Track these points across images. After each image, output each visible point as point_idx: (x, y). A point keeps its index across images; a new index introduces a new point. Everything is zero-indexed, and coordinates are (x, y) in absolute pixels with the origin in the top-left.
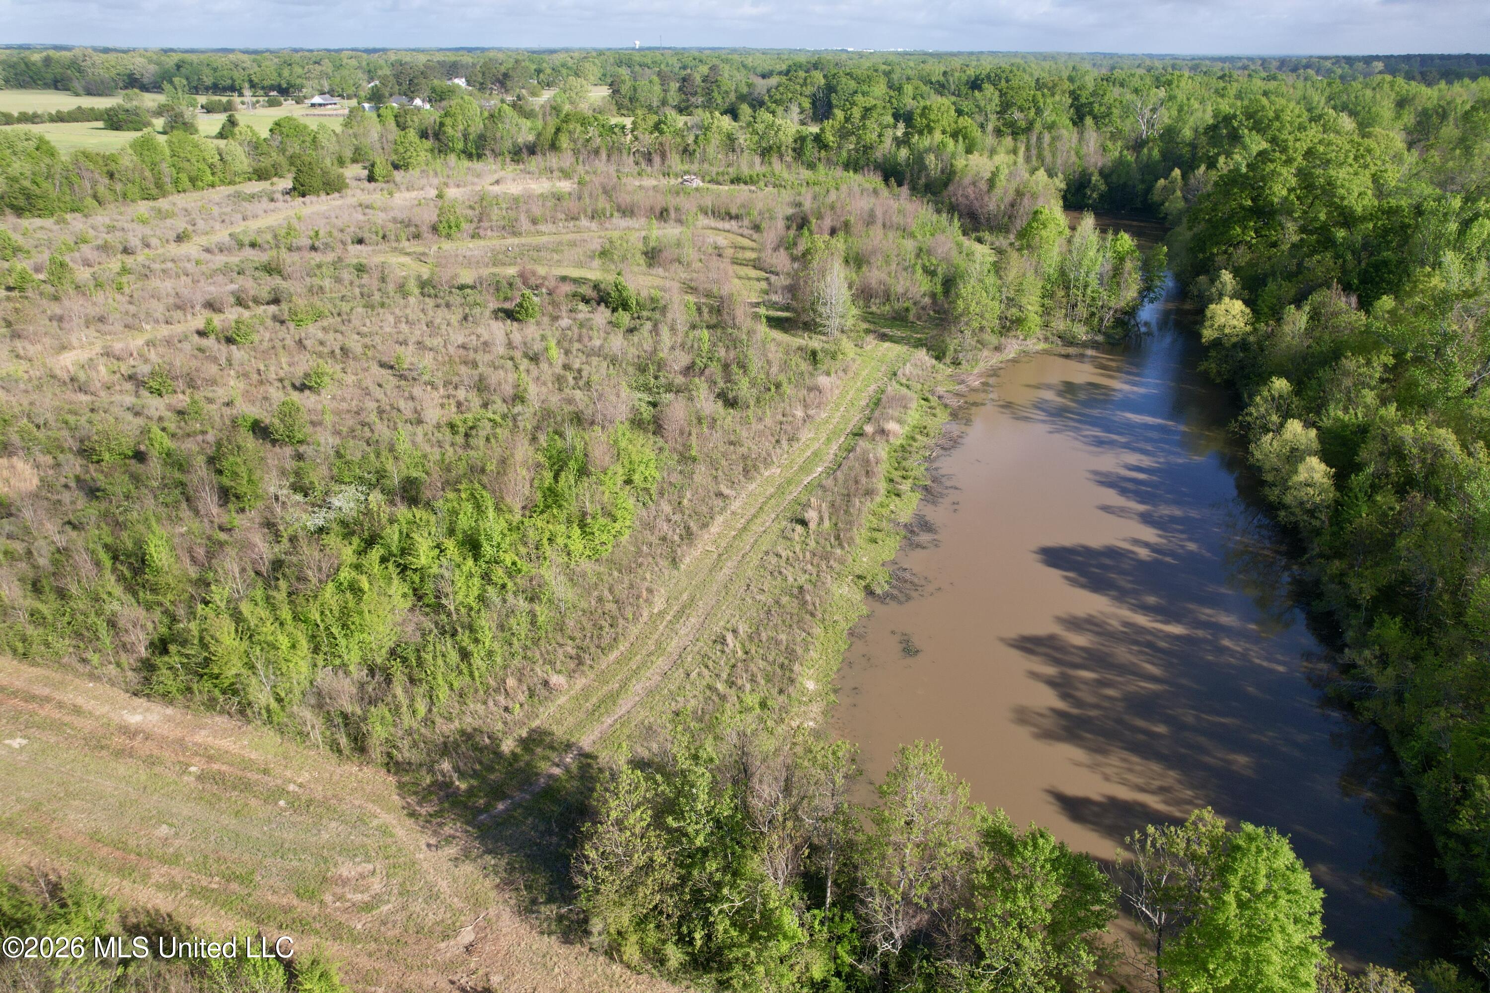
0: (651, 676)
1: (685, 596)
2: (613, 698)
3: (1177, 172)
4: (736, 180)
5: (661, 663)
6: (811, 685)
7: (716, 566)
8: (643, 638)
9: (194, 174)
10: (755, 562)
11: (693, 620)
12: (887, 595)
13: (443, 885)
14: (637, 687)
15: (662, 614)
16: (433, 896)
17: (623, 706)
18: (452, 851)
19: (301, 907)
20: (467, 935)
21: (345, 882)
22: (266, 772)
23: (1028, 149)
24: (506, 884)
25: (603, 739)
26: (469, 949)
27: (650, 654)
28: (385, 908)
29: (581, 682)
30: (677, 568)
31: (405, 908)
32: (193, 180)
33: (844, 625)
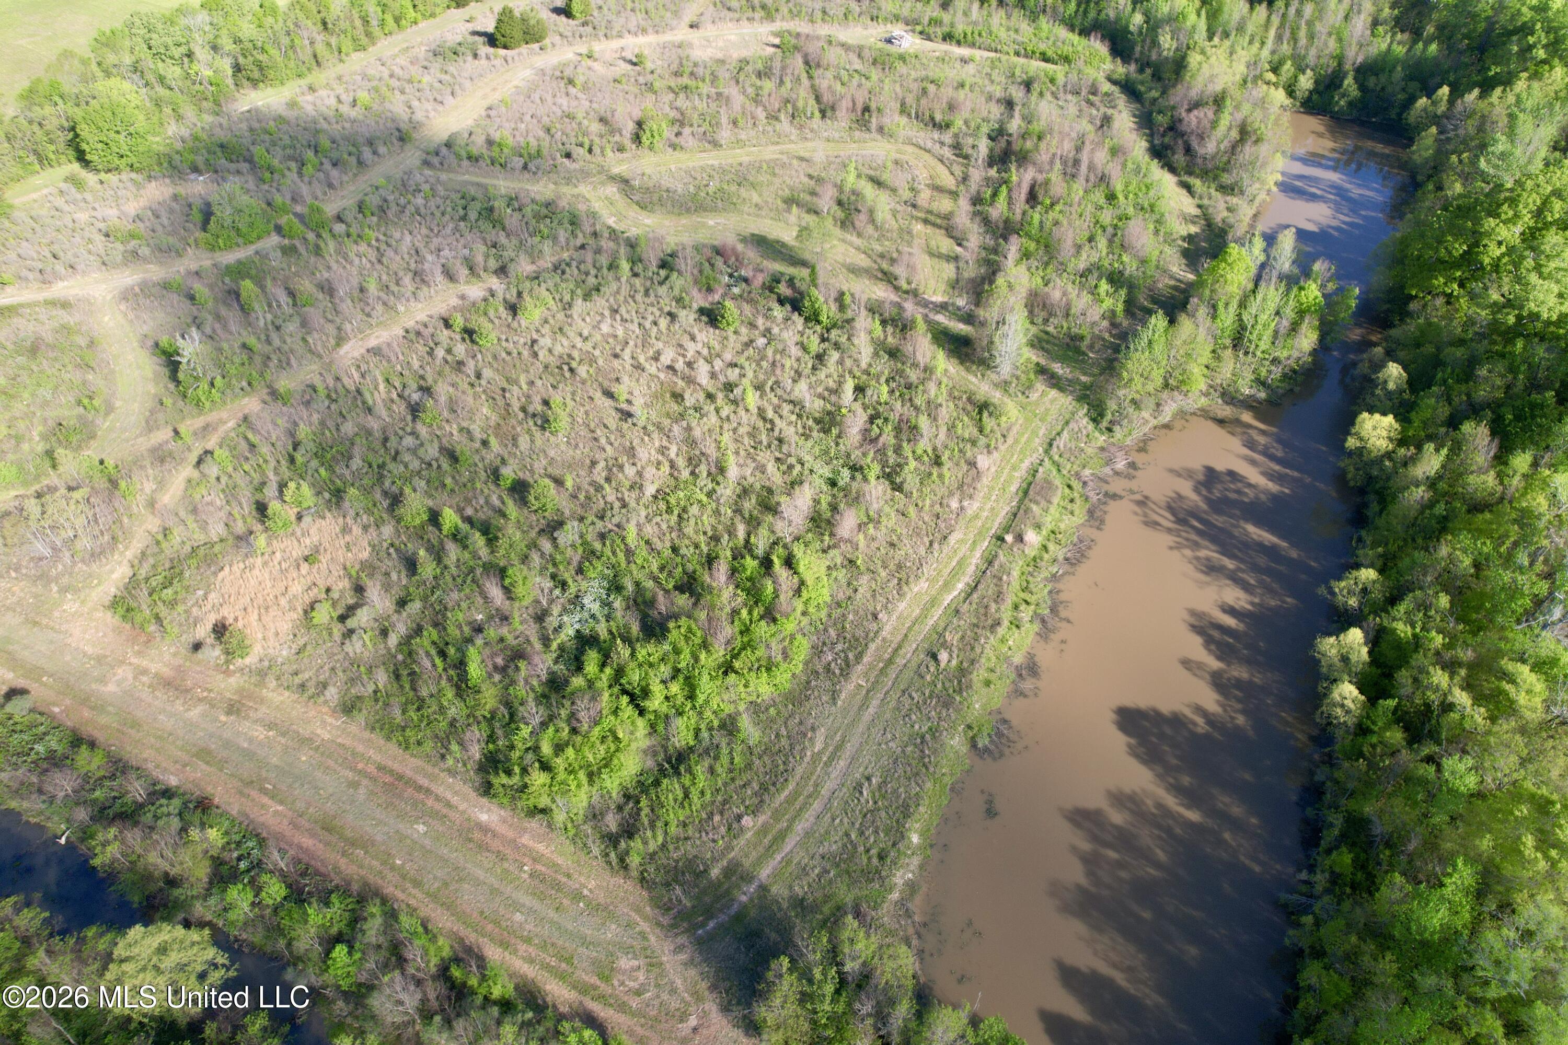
0: (809, 816)
1: (838, 738)
2: (781, 836)
3: (1445, 90)
4: (948, 37)
5: (817, 806)
6: (915, 839)
7: (864, 706)
8: (805, 778)
9: (397, 13)
10: (893, 704)
11: (842, 763)
12: (986, 750)
13: (679, 982)
14: (800, 827)
15: (820, 753)
16: (673, 991)
17: (790, 843)
18: (683, 957)
19: (603, 987)
20: (693, 1021)
21: (624, 972)
22: (569, 876)
23: (1282, 26)
24: (713, 988)
25: (775, 875)
26: (695, 1030)
27: (810, 796)
28: (648, 995)
29: (762, 819)
30: (835, 704)
31: (658, 997)
32: (397, 20)
33: (948, 780)
